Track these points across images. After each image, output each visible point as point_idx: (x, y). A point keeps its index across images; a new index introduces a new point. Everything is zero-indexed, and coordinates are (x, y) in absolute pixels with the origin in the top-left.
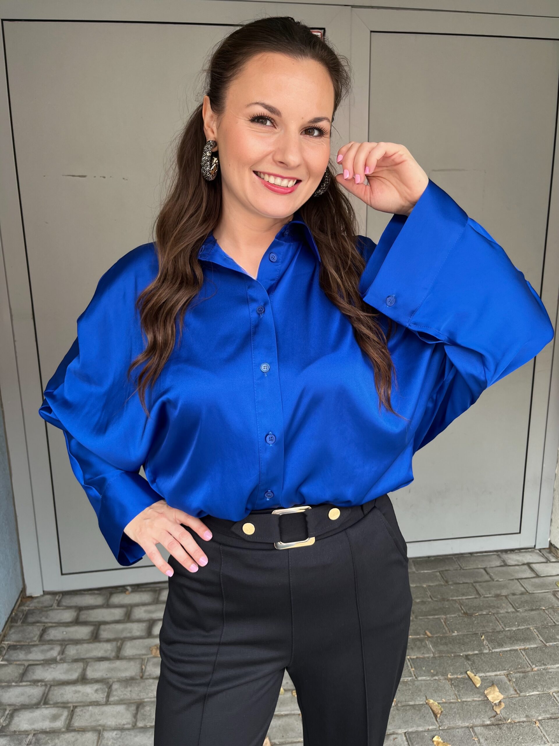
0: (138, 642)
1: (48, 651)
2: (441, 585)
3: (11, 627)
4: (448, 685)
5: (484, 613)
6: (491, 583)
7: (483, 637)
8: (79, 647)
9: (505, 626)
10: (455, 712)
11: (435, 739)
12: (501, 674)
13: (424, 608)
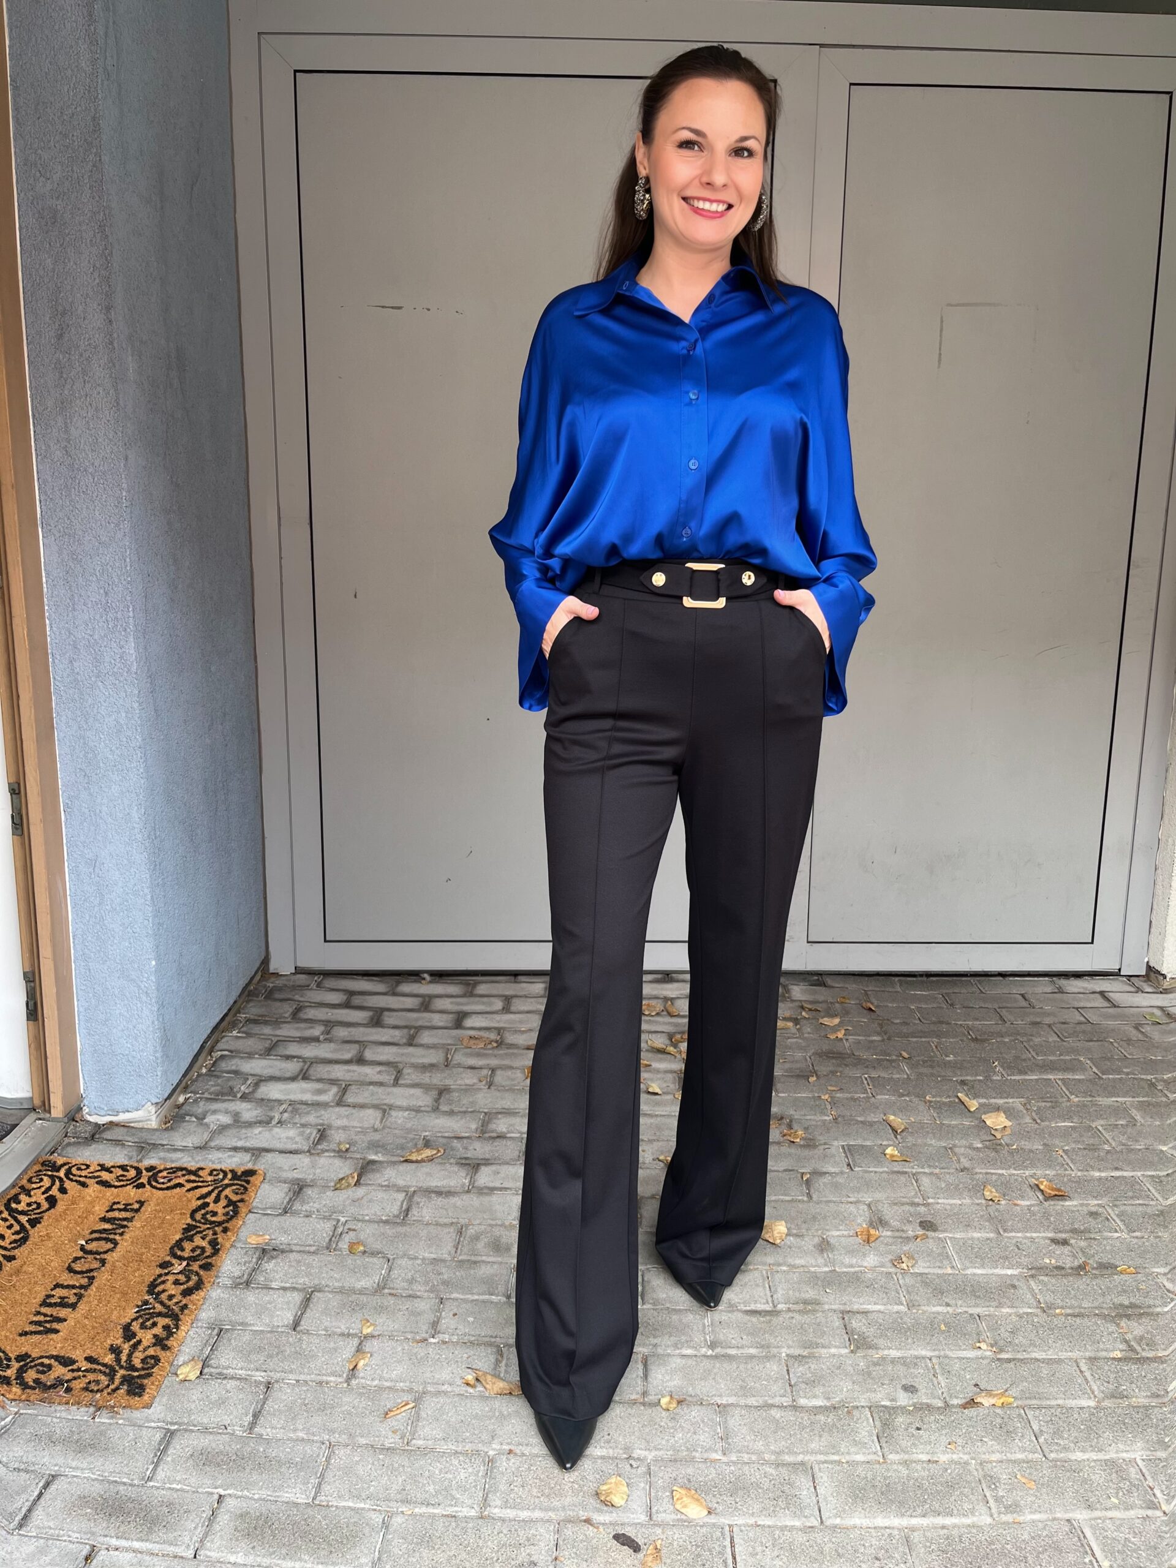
0: (440, 1032)
1: (306, 1029)
2: (941, 1008)
3: (248, 1002)
4: (922, 1107)
5: (1007, 1040)
6: (1028, 1010)
7: (996, 1063)
8: (352, 1030)
9: (1037, 1054)
10: (928, 1132)
11: (889, 1151)
12: (1016, 1103)
13: (905, 1029)
